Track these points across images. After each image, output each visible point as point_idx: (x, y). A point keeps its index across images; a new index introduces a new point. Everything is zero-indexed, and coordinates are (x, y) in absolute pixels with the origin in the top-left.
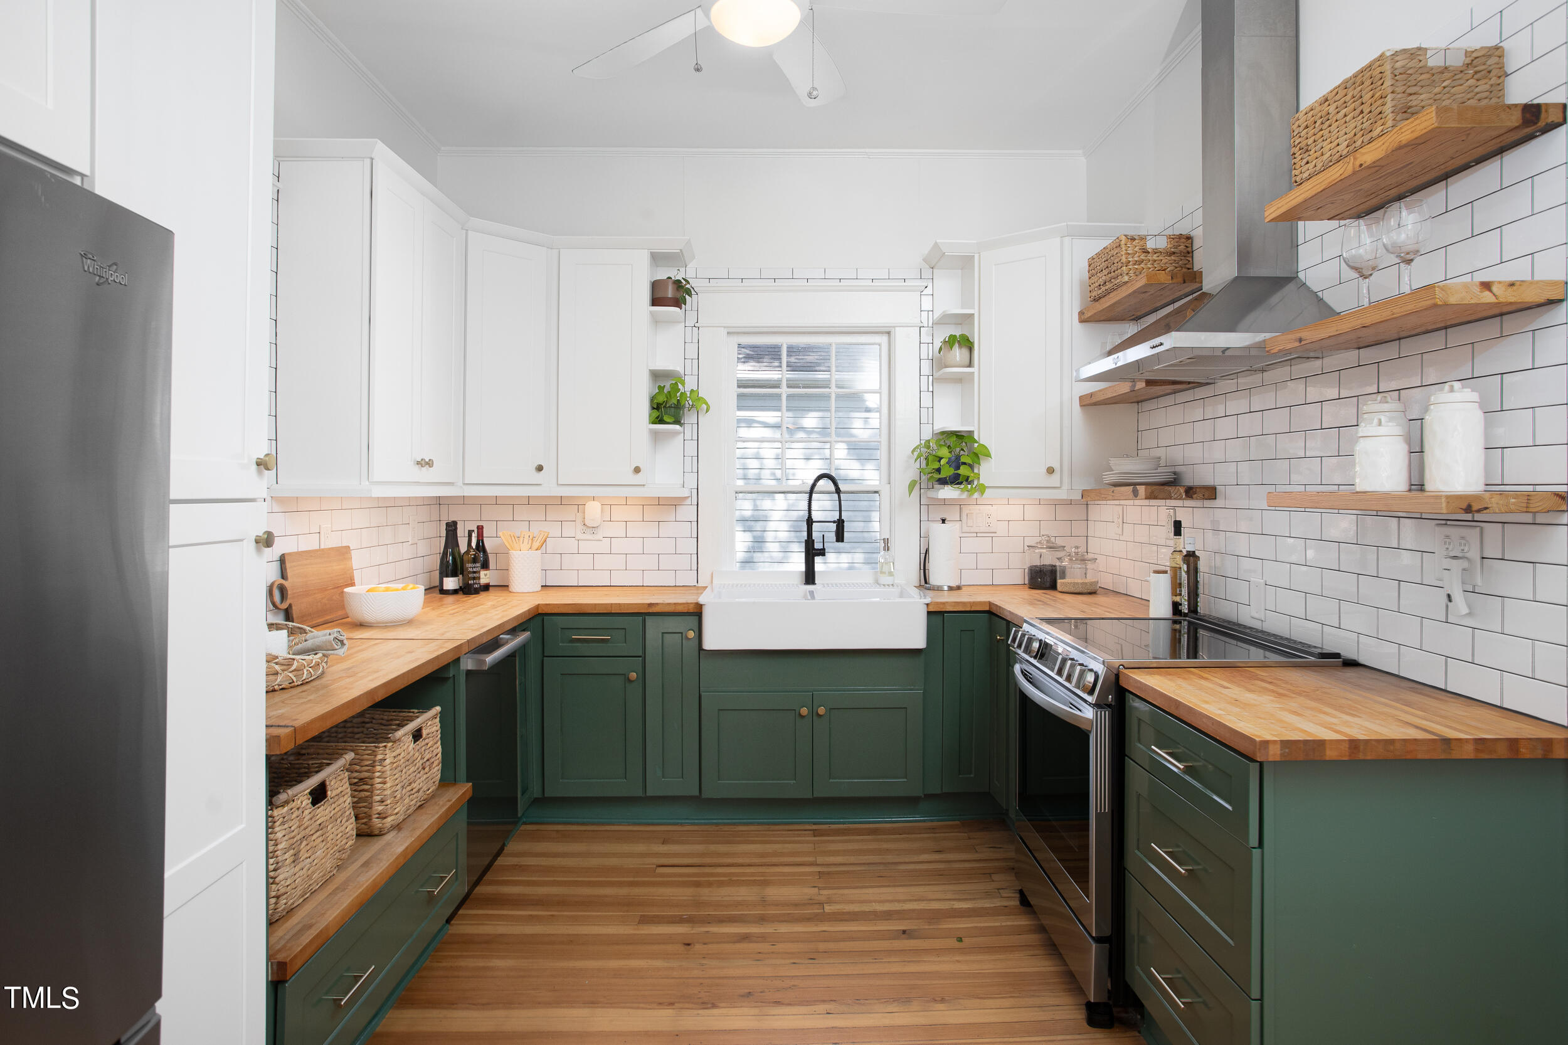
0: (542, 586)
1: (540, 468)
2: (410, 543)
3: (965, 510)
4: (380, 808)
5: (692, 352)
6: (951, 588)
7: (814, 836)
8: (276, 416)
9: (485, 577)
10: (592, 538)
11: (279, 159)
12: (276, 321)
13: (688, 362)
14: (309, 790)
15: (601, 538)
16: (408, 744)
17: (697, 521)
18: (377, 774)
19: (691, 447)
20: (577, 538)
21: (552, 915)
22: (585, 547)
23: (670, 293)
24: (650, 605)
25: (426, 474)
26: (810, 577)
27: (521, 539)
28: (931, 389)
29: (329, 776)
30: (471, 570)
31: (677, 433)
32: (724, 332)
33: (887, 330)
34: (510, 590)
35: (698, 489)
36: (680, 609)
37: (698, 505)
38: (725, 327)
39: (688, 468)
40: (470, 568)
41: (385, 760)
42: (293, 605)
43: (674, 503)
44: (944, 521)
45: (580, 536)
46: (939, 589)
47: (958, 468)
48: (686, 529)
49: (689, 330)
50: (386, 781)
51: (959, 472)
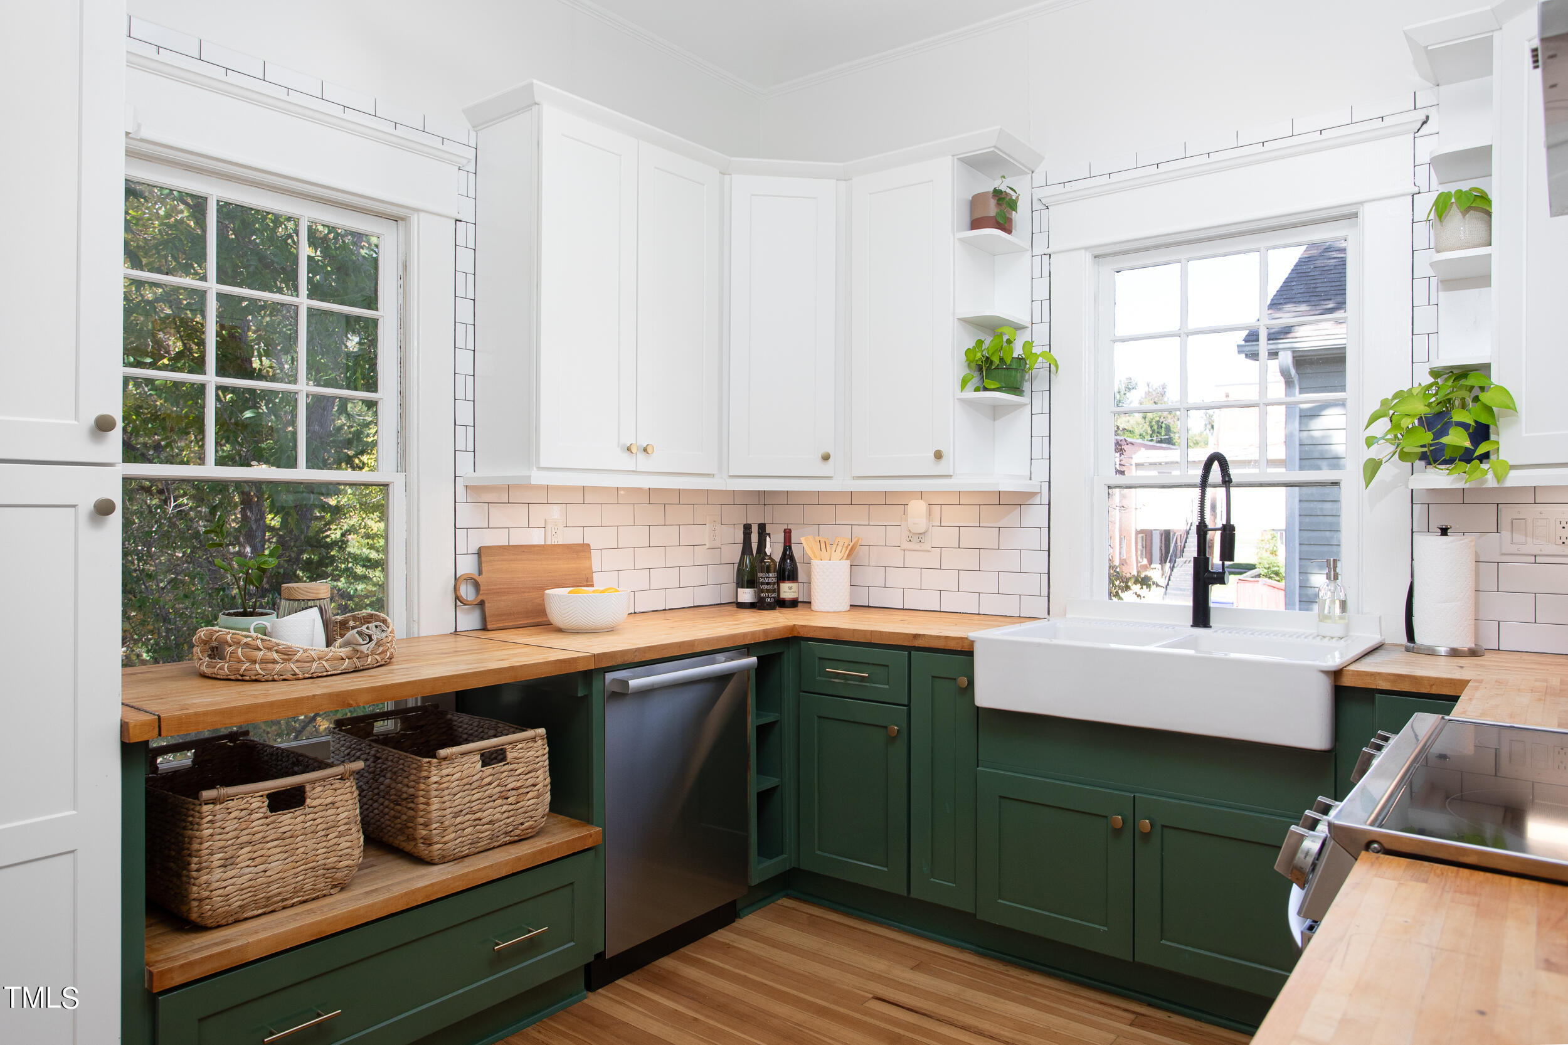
0: (851, 605)
1: (826, 458)
2: (707, 547)
3: (1507, 514)
4: (424, 832)
5: (1041, 292)
6: (1454, 653)
7: (1131, 1025)
8: (474, 401)
9: (788, 590)
10: (920, 549)
11: (476, 129)
12: (474, 300)
13: (1037, 305)
14: (267, 792)
15: (930, 549)
16: (474, 764)
17: (1049, 528)
18: (422, 793)
19: (1041, 422)
20: (903, 547)
21: (696, 1019)
22: (912, 559)
23: (992, 210)
24: (916, 636)
25: (642, 462)
26: (1201, 615)
27: (835, 546)
28: (1433, 301)
29: (313, 782)
30: (762, 580)
31: (1024, 405)
32: (1088, 257)
33: (1351, 210)
34: (813, 608)
35: (1049, 482)
36: (952, 646)
37: (1049, 504)
38: (1086, 249)
39: (1036, 454)
40: (762, 578)
41: (429, 778)
42: (486, 602)
43: (1018, 501)
44: (1444, 531)
45: (906, 545)
46: (1431, 652)
47: (1443, 432)
48: (1032, 539)
49: (1037, 260)
50: (428, 803)
51: (1445, 440)
